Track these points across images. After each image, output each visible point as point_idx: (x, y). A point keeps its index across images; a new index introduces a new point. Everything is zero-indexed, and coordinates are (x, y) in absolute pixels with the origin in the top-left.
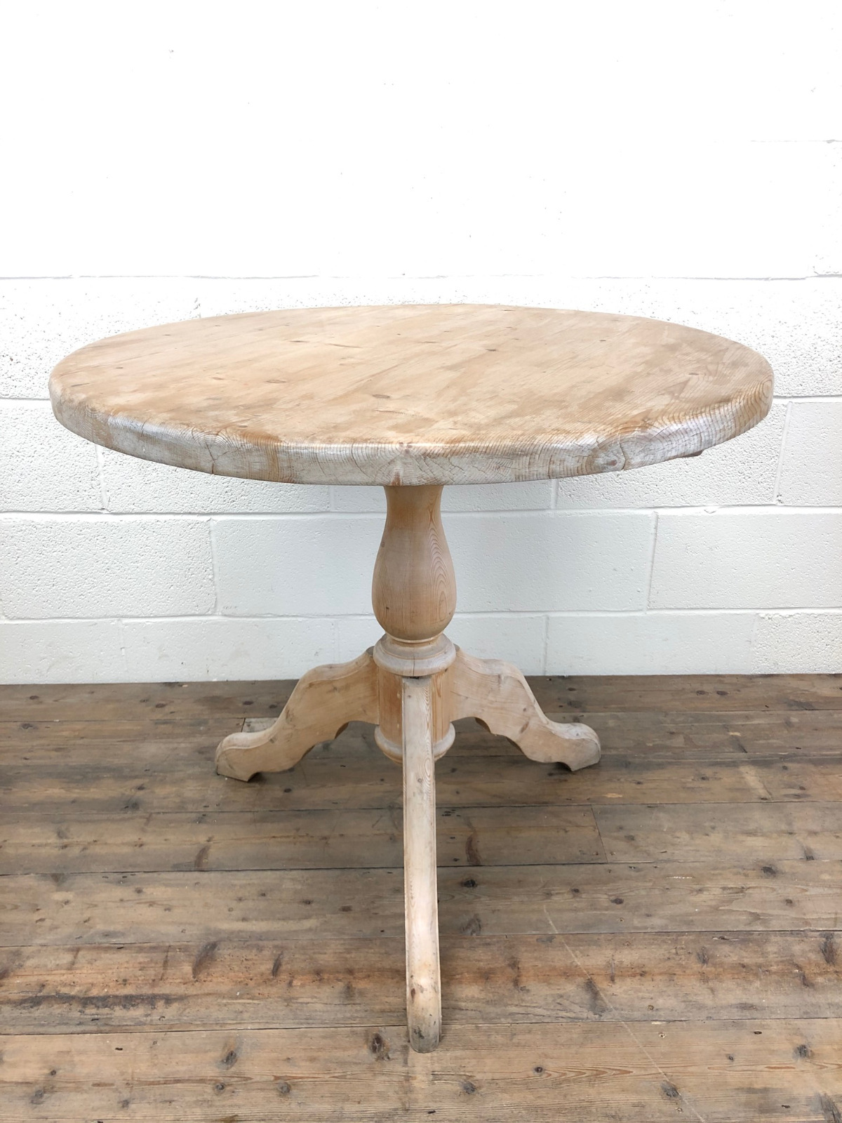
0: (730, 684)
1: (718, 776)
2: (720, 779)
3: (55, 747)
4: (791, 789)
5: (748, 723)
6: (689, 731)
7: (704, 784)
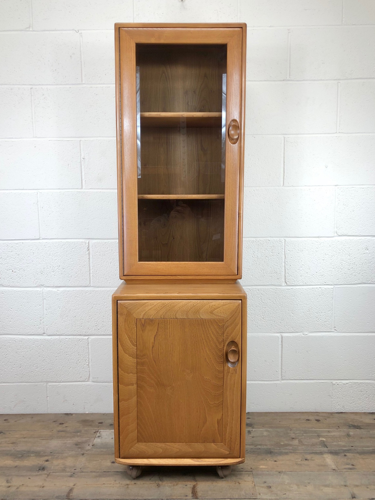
0: (322, 416)
1: (313, 459)
2: (314, 460)
3: (12, 442)
4: (347, 466)
5: (329, 434)
6: (301, 437)
7: (306, 462)
